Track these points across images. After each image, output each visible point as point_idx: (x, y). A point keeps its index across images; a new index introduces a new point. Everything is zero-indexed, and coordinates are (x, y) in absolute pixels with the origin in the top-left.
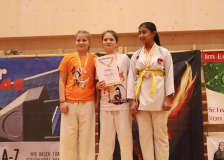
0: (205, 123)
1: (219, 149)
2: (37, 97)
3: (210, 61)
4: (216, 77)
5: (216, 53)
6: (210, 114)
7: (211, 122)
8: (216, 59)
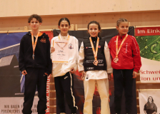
0: (137, 82)
1: (148, 102)
2: (9, 64)
3: (141, 35)
4: (146, 47)
5: (146, 29)
6: (141, 75)
7: (142, 81)
8: (146, 33)
